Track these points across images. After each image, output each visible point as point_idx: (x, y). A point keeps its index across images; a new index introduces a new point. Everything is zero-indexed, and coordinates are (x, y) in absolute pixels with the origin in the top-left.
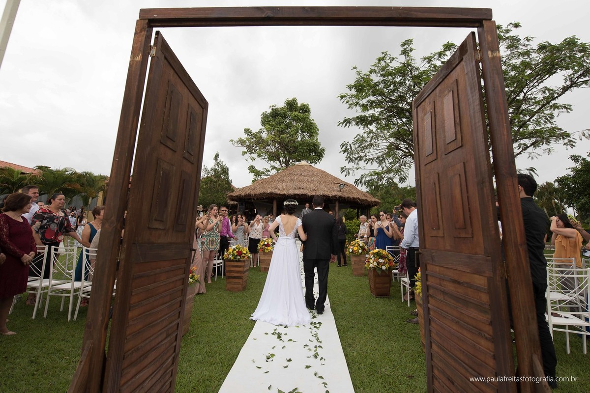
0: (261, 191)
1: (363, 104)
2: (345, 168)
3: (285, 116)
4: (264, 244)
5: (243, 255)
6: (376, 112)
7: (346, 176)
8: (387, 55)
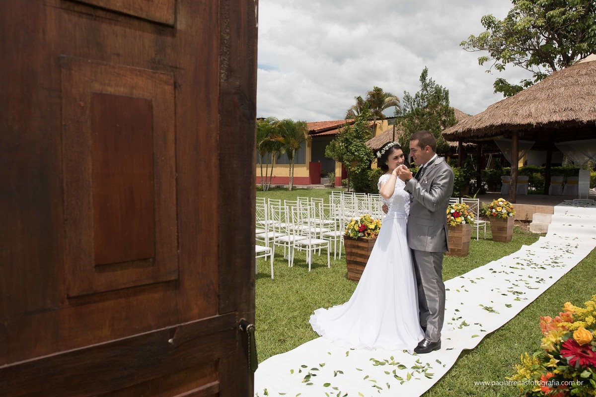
4: (450, 213)
5: (369, 231)
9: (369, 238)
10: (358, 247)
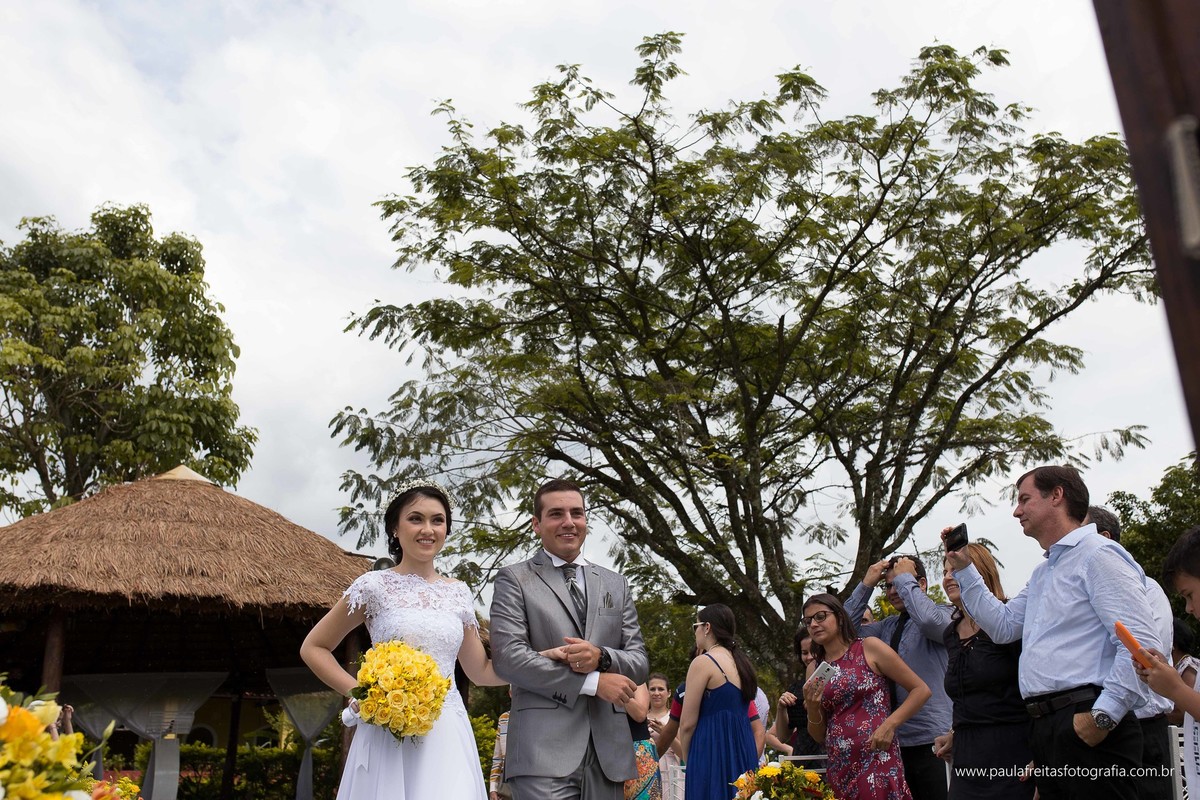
1: (457, 256)
3: (88, 272)
6: (497, 294)
8: (574, 76)
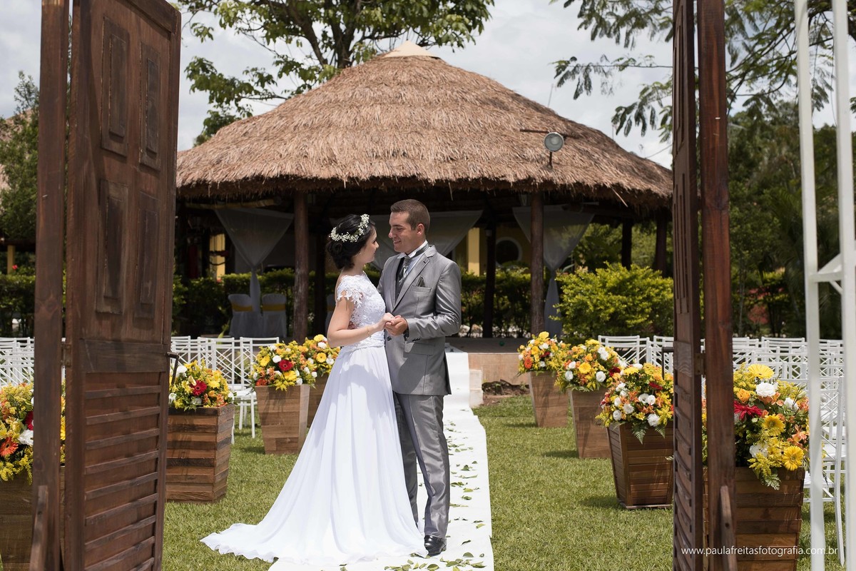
0: (248, 171)
2: (573, 64)
4: (271, 363)
5: (212, 393)
7: (576, 95)
9: (214, 407)
10: (193, 428)
